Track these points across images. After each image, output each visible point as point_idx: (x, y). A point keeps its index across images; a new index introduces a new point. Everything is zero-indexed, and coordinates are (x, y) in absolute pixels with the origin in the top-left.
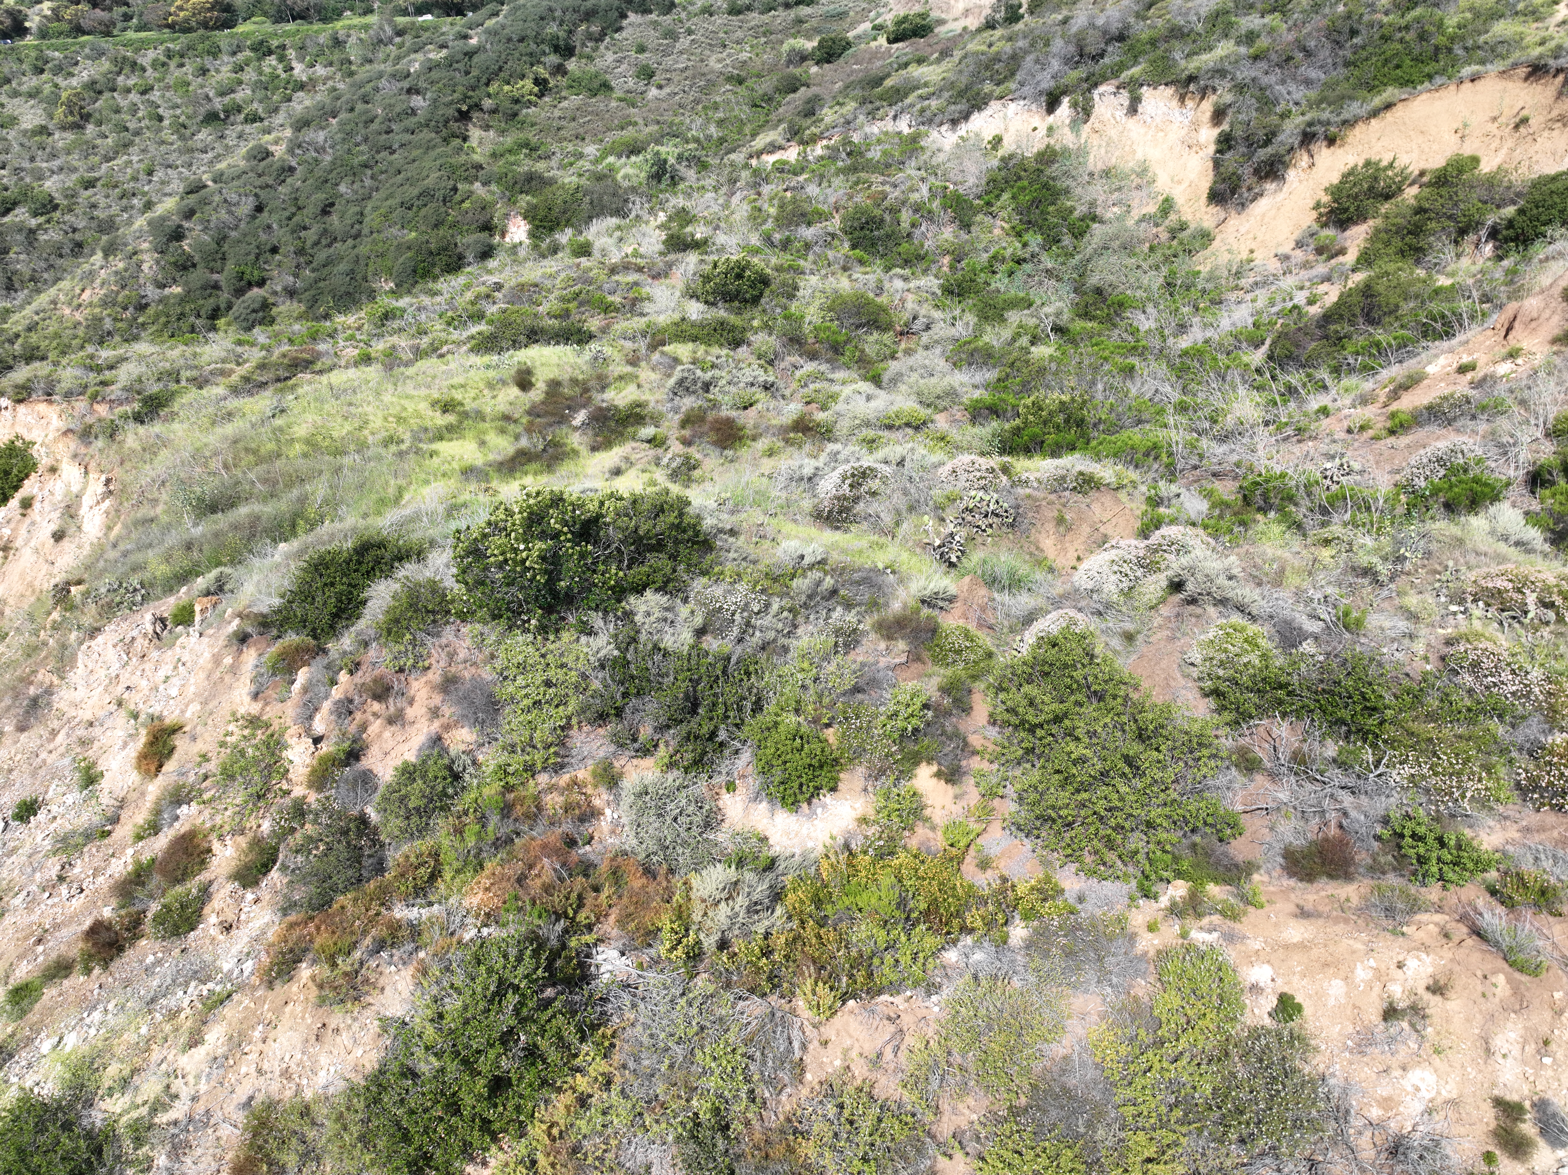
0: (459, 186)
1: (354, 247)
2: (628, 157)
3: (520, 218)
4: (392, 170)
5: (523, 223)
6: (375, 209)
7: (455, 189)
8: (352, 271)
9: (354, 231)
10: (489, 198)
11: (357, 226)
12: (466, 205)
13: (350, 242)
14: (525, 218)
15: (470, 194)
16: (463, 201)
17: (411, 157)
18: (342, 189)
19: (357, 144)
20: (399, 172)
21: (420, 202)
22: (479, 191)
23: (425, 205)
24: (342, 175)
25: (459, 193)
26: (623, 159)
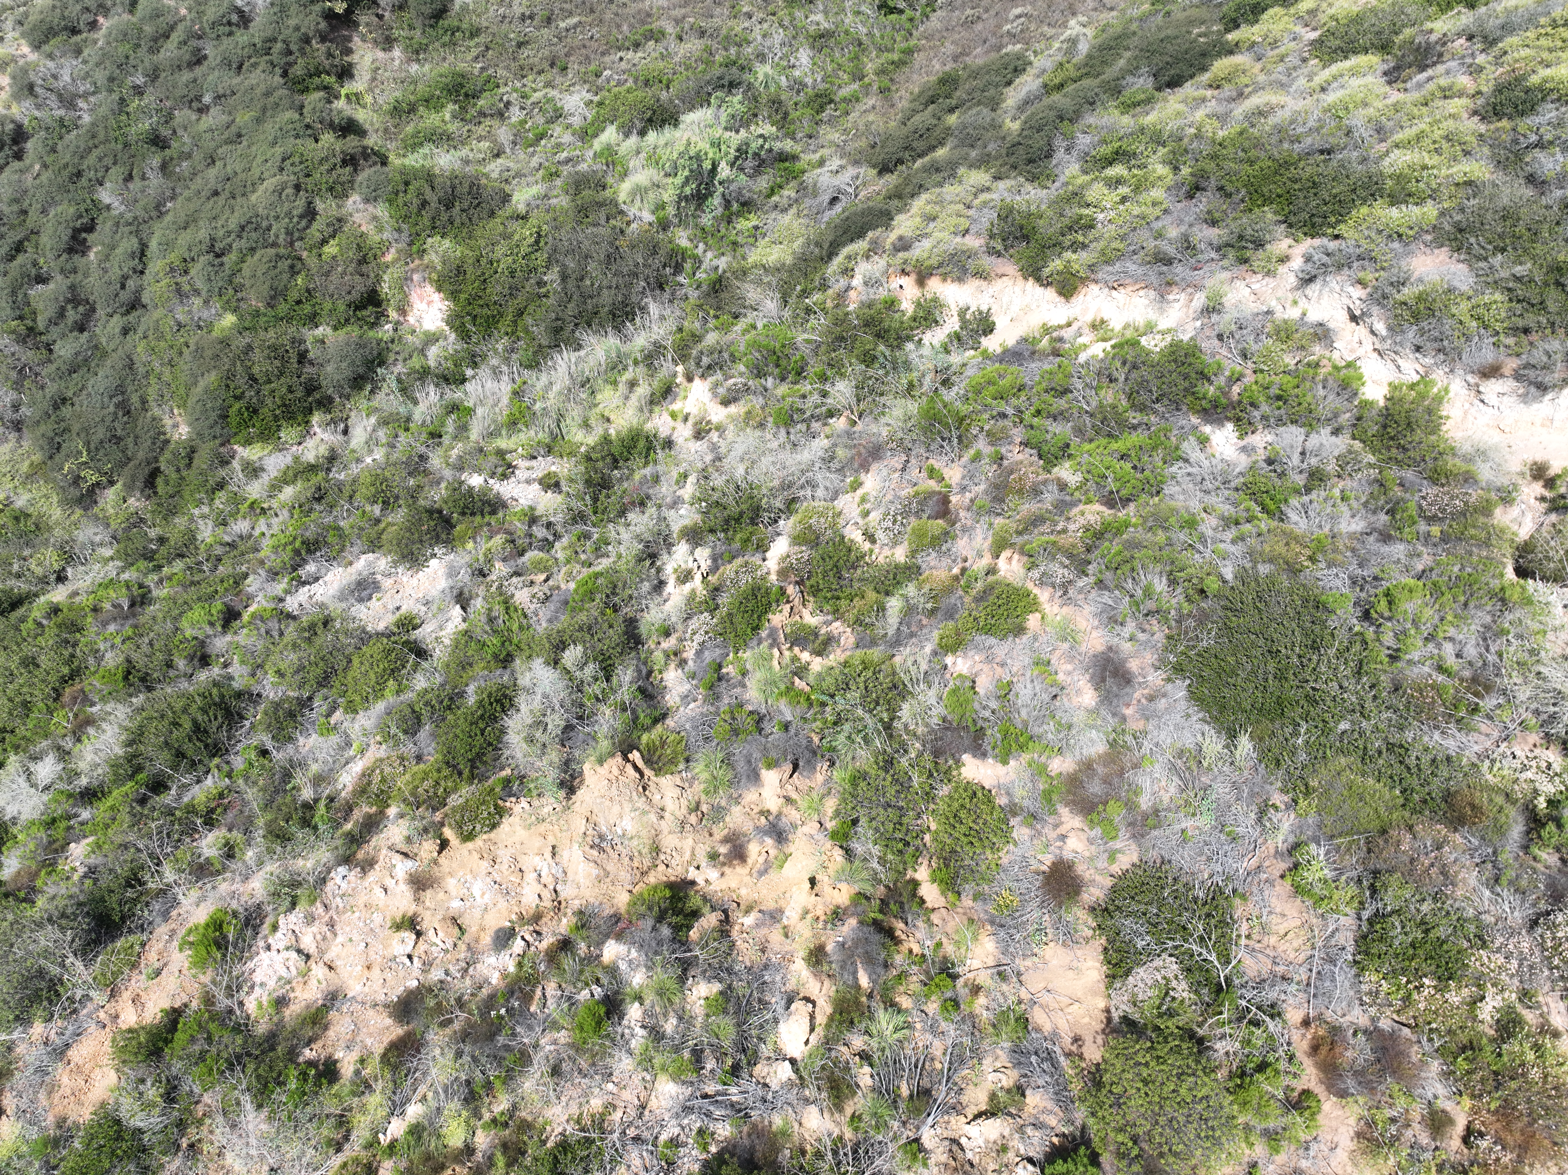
0: (320, 206)
1: (125, 332)
2: (642, 133)
3: (429, 289)
4: (199, 156)
5: (436, 297)
6: (167, 245)
7: (310, 214)
8: (120, 389)
9: (125, 296)
10: (374, 238)
11: (131, 284)
12: (330, 249)
13: (119, 319)
14: (439, 290)
15: (338, 224)
16: (324, 242)
17: (233, 129)
18: (105, 196)
19: (139, 91)
20: (212, 161)
21: (243, 243)
22: (357, 218)
23: (253, 250)
24: (108, 161)
25: (315, 226)
26: (634, 139)
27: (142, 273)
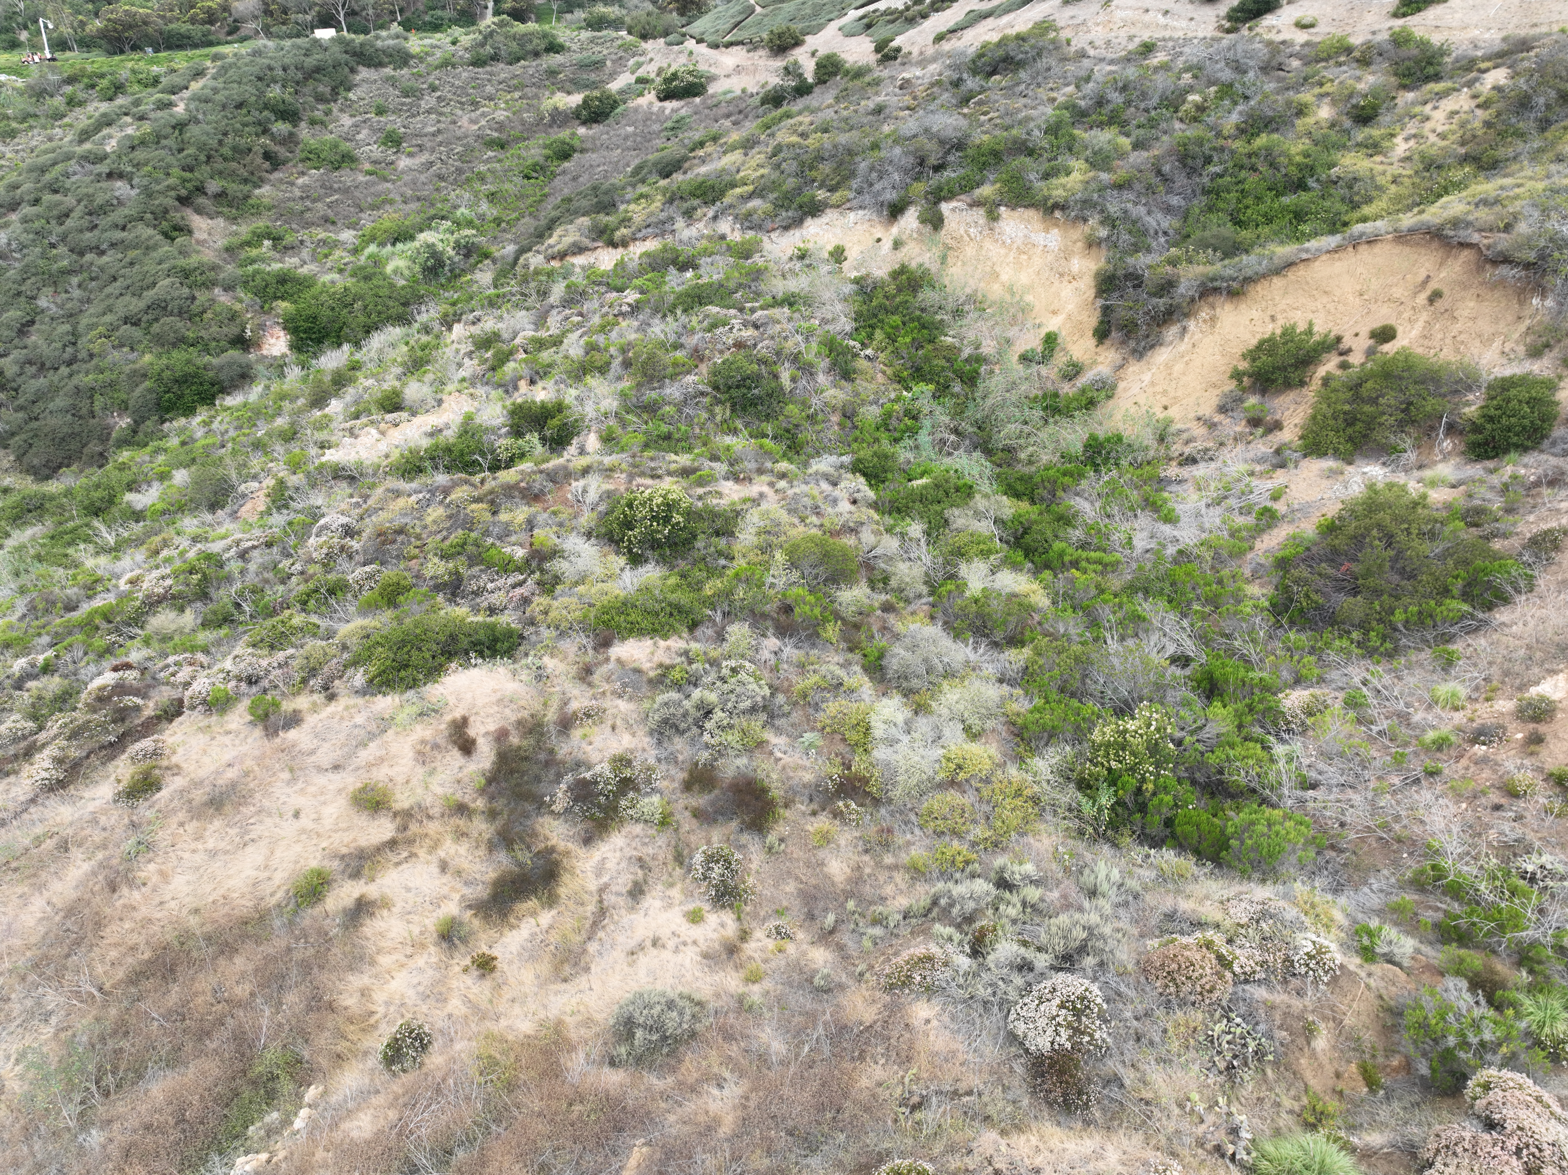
0: (197, 294)
1: (71, 375)
2: (394, 244)
3: (277, 328)
4: (105, 277)
5: (282, 333)
6: (91, 326)
7: (192, 298)
8: (74, 406)
9: (66, 356)
10: (235, 306)
11: (70, 350)
12: (209, 316)
13: (64, 370)
14: (284, 329)
15: (211, 303)
16: (204, 312)
17: (128, 260)
18: (42, 302)
19: (53, 246)
20: (115, 279)
21: (150, 317)
22: (222, 299)
23: (156, 320)
24: (40, 285)
25: (197, 302)
26: (389, 247)
27: (74, 344)
